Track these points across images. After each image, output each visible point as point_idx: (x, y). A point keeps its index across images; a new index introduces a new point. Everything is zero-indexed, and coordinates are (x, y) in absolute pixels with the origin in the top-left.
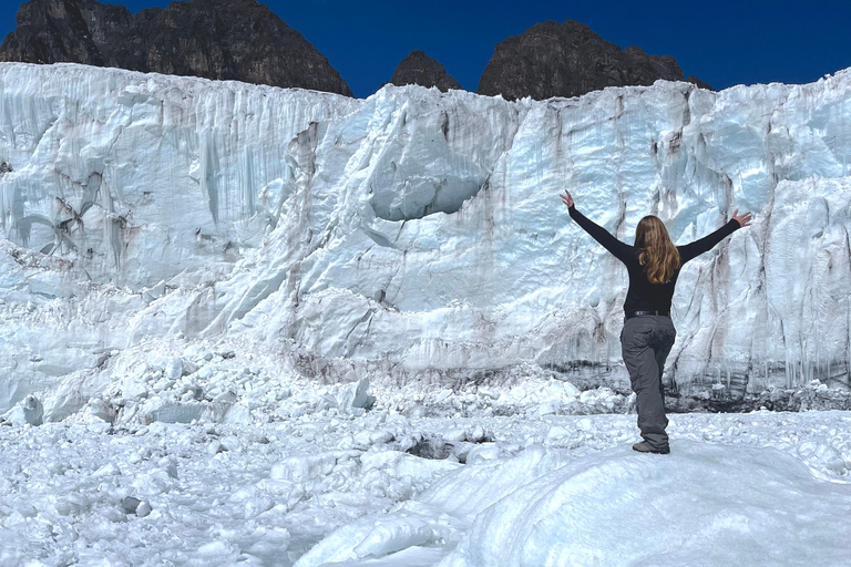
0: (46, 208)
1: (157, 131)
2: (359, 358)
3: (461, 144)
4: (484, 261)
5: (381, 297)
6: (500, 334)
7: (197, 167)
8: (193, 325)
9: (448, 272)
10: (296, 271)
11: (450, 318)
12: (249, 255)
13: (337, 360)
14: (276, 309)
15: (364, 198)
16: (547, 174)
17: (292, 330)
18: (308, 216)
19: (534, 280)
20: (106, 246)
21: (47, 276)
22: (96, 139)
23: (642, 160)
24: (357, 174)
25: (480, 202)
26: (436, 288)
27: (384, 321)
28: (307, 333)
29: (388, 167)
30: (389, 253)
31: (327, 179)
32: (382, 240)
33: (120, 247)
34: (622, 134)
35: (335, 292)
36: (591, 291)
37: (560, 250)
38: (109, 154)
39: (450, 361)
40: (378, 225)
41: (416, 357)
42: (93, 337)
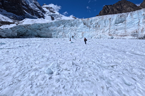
0: (95, 26)
1: (101, 20)
2: (114, 34)
3: (122, 17)
4: (125, 26)
5: (116, 30)
6: (127, 32)
7: (104, 22)
8: (103, 32)
9: (122, 27)
10: (110, 28)
11: (122, 31)
12: (107, 27)
13: (112, 34)
14: (108, 31)
15: (114, 23)
16: (131, 19)
17: (109, 32)
18: (110, 24)
19: (130, 27)
20: (98, 27)
21: (94, 30)
22: (97, 21)
23: (141, 16)
24: (114, 21)
25: (125, 22)
26: (121, 29)
27: (116, 31)
28: (110, 33)
29: (116, 20)
30: (117, 26)
31: (112, 22)
32: (116, 26)
33: (99, 27)
34: (138, 14)
35: (112, 29)
36: (136, 28)
37: (133, 25)
38: (98, 22)
39: (122, 34)
40: (116, 24)
41: (119, 34)
42: (97, 33)
